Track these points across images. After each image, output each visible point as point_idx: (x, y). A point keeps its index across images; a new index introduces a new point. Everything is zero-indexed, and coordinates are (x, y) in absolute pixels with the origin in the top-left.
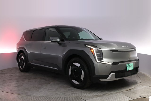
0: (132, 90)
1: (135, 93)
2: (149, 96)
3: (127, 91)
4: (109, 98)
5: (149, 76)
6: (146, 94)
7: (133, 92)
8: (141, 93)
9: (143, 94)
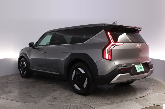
0: (145, 97)
1: (148, 101)
2: (162, 104)
3: (140, 99)
4: (120, 106)
5: (163, 83)
6: (159, 102)
7: (146, 100)
8: (154, 101)
9: (156, 101)
